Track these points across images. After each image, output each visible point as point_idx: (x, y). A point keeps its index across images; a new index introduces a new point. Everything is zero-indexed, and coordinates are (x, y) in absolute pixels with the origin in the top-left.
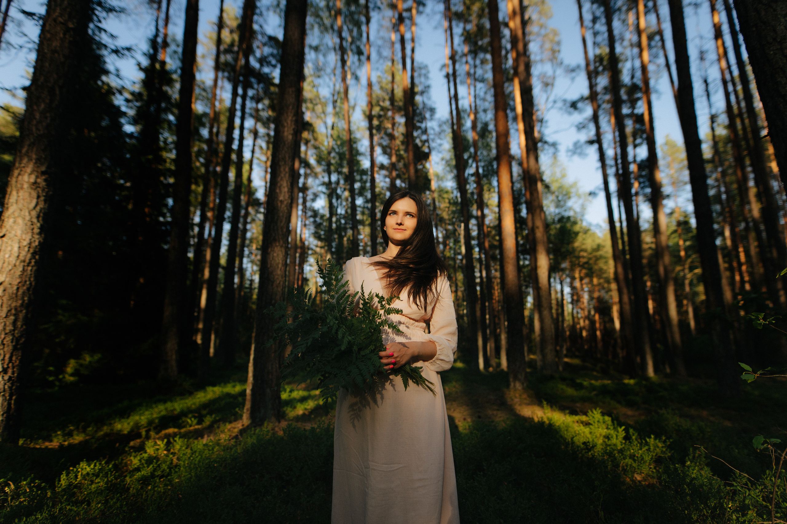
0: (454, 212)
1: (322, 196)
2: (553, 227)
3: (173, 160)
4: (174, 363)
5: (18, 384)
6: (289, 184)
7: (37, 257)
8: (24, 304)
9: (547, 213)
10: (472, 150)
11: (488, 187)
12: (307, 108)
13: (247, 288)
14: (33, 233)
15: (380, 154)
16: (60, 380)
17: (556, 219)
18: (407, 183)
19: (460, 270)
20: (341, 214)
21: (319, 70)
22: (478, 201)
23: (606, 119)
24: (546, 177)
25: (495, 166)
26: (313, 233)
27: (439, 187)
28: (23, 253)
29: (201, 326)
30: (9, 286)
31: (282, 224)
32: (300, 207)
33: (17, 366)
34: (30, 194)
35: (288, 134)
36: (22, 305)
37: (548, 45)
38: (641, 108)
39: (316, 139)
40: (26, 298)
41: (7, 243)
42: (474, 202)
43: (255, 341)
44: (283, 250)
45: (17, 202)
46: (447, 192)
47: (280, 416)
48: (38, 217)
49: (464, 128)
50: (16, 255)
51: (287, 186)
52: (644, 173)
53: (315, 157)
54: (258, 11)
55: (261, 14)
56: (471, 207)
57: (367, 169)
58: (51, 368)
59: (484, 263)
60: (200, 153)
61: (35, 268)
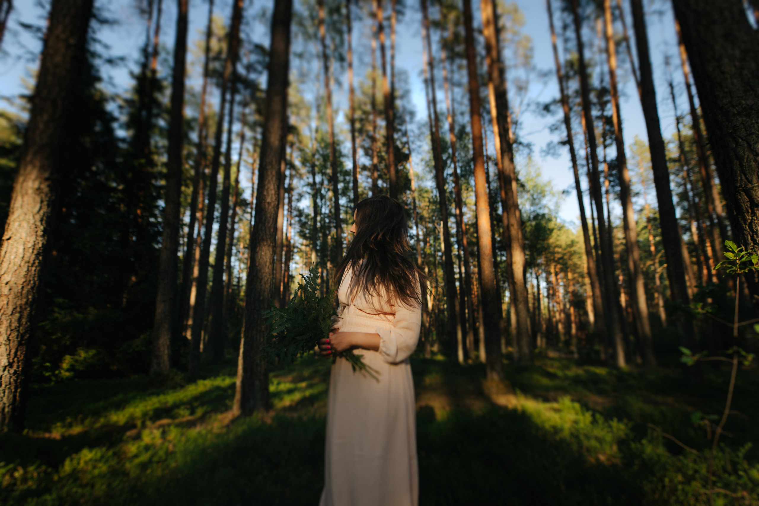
0: (433, 211)
1: (307, 196)
2: (528, 224)
3: (164, 165)
4: (166, 358)
5: (23, 378)
6: (276, 187)
7: (41, 258)
8: (29, 302)
9: (523, 211)
10: (450, 151)
11: (466, 187)
12: (293, 113)
13: (234, 285)
14: (37, 235)
15: (362, 156)
16: (56, 376)
17: (532, 216)
18: (388, 183)
19: (440, 266)
20: (325, 214)
21: (303, 76)
22: (457, 199)
23: (578, 121)
24: (522, 177)
25: (472, 167)
26: (298, 232)
27: (419, 187)
28: (28, 254)
29: (190, 322)
30: (15, 285)
31: (270, 225)
32: (286, 207)
33: (22, 360)
34: (34, 199)
35: (275, 140)
36: (26, 303)
37: (521, 51)
38: (610, 110)
39: (300, 142)
40: (30, 297)
41: (12, 245)
42: (452, 201)
43: (245, 335)
44: (271, 249)
45: (22, 207)
46: (427, 192)
47: (269, 406)
48: (41, 220)
49: (443, 130)
50: (21, 256)
51: (274, 189)
52: (614, 172)
53: (300, 159)
54: (244, 21)
55: (247, 24)
56: (450, 205)
57: (350, 170)
58: (48, 364)
59: (463, 259)
60: (189, 155)
61: (38, 268)
